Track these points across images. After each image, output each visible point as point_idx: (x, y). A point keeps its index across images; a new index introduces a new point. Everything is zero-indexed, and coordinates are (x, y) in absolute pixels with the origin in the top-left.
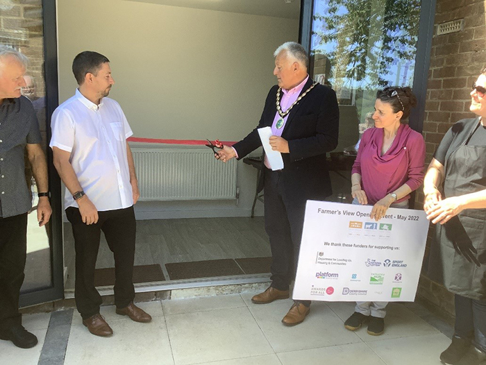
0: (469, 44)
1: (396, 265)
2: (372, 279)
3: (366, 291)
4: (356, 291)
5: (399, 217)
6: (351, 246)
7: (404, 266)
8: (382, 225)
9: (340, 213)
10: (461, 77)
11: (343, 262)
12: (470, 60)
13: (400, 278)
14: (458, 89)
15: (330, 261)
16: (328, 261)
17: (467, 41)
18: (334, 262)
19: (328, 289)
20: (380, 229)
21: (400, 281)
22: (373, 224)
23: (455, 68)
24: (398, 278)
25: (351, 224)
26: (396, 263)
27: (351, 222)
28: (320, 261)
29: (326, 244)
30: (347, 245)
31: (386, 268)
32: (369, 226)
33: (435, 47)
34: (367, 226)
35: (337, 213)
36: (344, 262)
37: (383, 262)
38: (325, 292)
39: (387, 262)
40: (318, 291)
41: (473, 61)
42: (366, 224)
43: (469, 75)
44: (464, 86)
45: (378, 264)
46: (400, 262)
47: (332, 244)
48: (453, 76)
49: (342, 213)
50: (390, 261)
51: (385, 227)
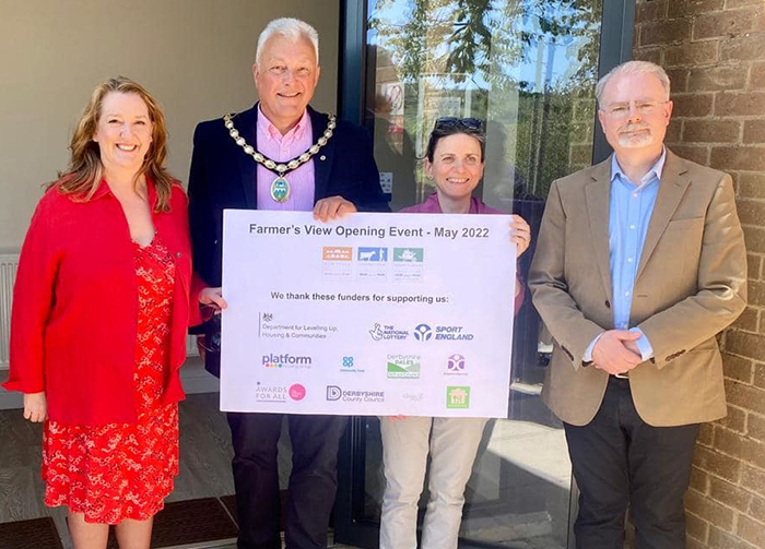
0: (716, 20)
1: (444, 337)
2: (392, 368)
3: (382, 394)
4: (358, 394)
5: (439, 232)
6: (333, 297)
7: (468, 337)
8: (398, 252)
9: (297, 231)
10: (699, 93)
11: (318, 332)
12: (718, 56)
13: (462, 365)
14: (693, 119)
15: (290, 332)
16: (285, 331)
17: (711, 13)
18: (299, 332)
19: (292, 388)
20: (396, 259)
21: (461, 371)
22: (377, 250)
23: (685, 72)
24: (456, 365)
25: (327, 253)
26: (445, 332)
27: (325, 249)
28: (268, 331)
29: (275, 295)
30: (322, 298)
31: (423, 341)
32: (369, 255)
33: (639, 26)
34: (364, 255)
35: (292, 231)
36: (322, 332)
37: (412, 330)
38: (287, 395)
39: (423, 329)
40: (272, 395)
41: (725, 57)
42: (361, 250)
43: (718, 87)
44: (708, 112)
45: (402, 335)
46: (454, 329)
47: (290, 296)
48: (683, 90)
49: (303, 230)
50: (428, 328)
51: (407, 255)
